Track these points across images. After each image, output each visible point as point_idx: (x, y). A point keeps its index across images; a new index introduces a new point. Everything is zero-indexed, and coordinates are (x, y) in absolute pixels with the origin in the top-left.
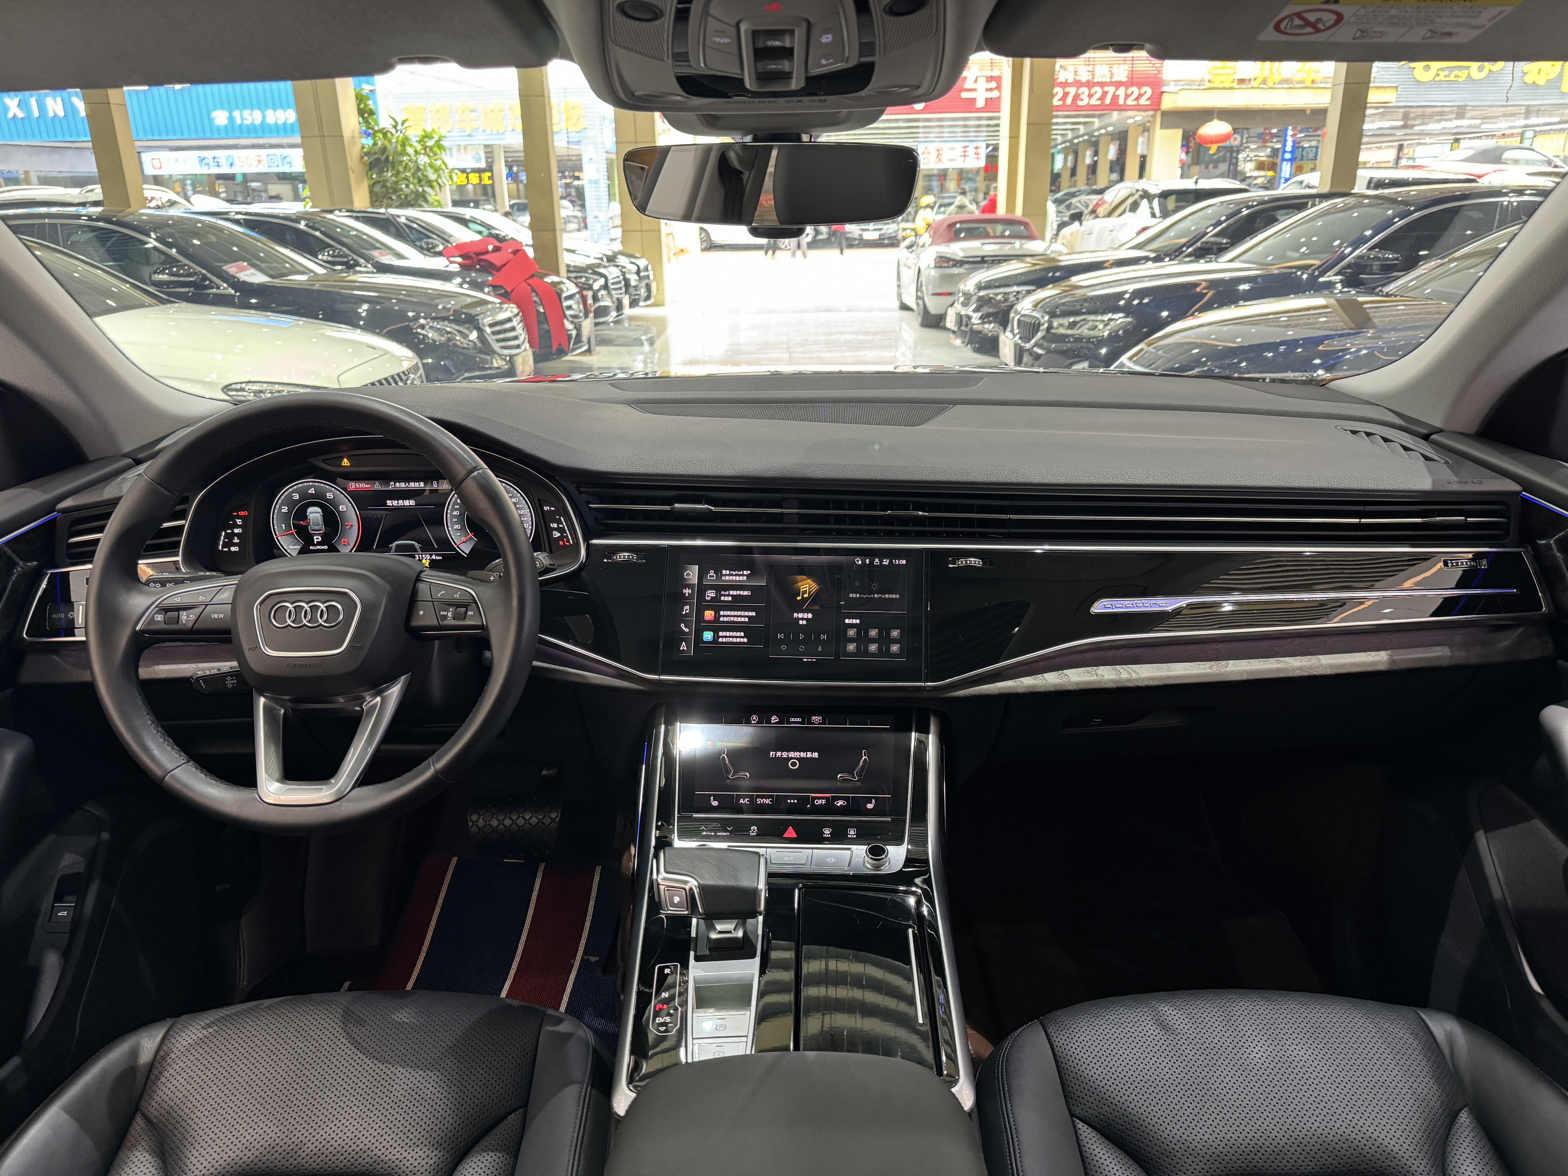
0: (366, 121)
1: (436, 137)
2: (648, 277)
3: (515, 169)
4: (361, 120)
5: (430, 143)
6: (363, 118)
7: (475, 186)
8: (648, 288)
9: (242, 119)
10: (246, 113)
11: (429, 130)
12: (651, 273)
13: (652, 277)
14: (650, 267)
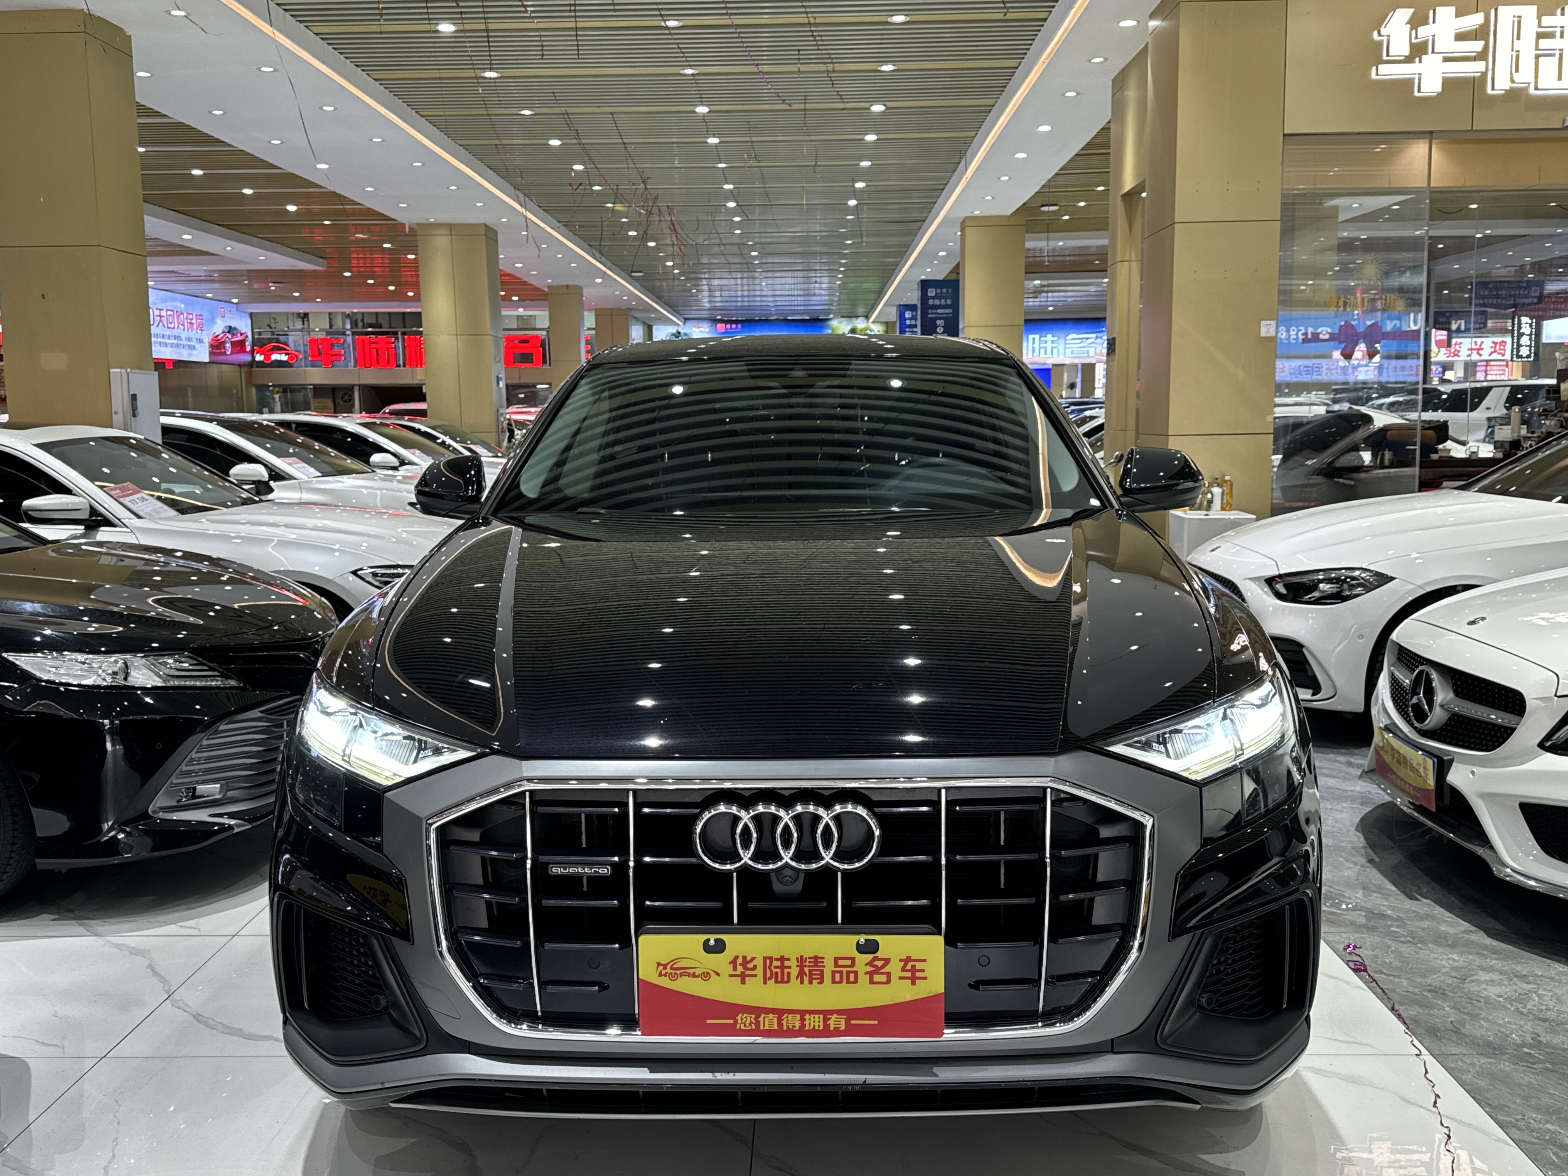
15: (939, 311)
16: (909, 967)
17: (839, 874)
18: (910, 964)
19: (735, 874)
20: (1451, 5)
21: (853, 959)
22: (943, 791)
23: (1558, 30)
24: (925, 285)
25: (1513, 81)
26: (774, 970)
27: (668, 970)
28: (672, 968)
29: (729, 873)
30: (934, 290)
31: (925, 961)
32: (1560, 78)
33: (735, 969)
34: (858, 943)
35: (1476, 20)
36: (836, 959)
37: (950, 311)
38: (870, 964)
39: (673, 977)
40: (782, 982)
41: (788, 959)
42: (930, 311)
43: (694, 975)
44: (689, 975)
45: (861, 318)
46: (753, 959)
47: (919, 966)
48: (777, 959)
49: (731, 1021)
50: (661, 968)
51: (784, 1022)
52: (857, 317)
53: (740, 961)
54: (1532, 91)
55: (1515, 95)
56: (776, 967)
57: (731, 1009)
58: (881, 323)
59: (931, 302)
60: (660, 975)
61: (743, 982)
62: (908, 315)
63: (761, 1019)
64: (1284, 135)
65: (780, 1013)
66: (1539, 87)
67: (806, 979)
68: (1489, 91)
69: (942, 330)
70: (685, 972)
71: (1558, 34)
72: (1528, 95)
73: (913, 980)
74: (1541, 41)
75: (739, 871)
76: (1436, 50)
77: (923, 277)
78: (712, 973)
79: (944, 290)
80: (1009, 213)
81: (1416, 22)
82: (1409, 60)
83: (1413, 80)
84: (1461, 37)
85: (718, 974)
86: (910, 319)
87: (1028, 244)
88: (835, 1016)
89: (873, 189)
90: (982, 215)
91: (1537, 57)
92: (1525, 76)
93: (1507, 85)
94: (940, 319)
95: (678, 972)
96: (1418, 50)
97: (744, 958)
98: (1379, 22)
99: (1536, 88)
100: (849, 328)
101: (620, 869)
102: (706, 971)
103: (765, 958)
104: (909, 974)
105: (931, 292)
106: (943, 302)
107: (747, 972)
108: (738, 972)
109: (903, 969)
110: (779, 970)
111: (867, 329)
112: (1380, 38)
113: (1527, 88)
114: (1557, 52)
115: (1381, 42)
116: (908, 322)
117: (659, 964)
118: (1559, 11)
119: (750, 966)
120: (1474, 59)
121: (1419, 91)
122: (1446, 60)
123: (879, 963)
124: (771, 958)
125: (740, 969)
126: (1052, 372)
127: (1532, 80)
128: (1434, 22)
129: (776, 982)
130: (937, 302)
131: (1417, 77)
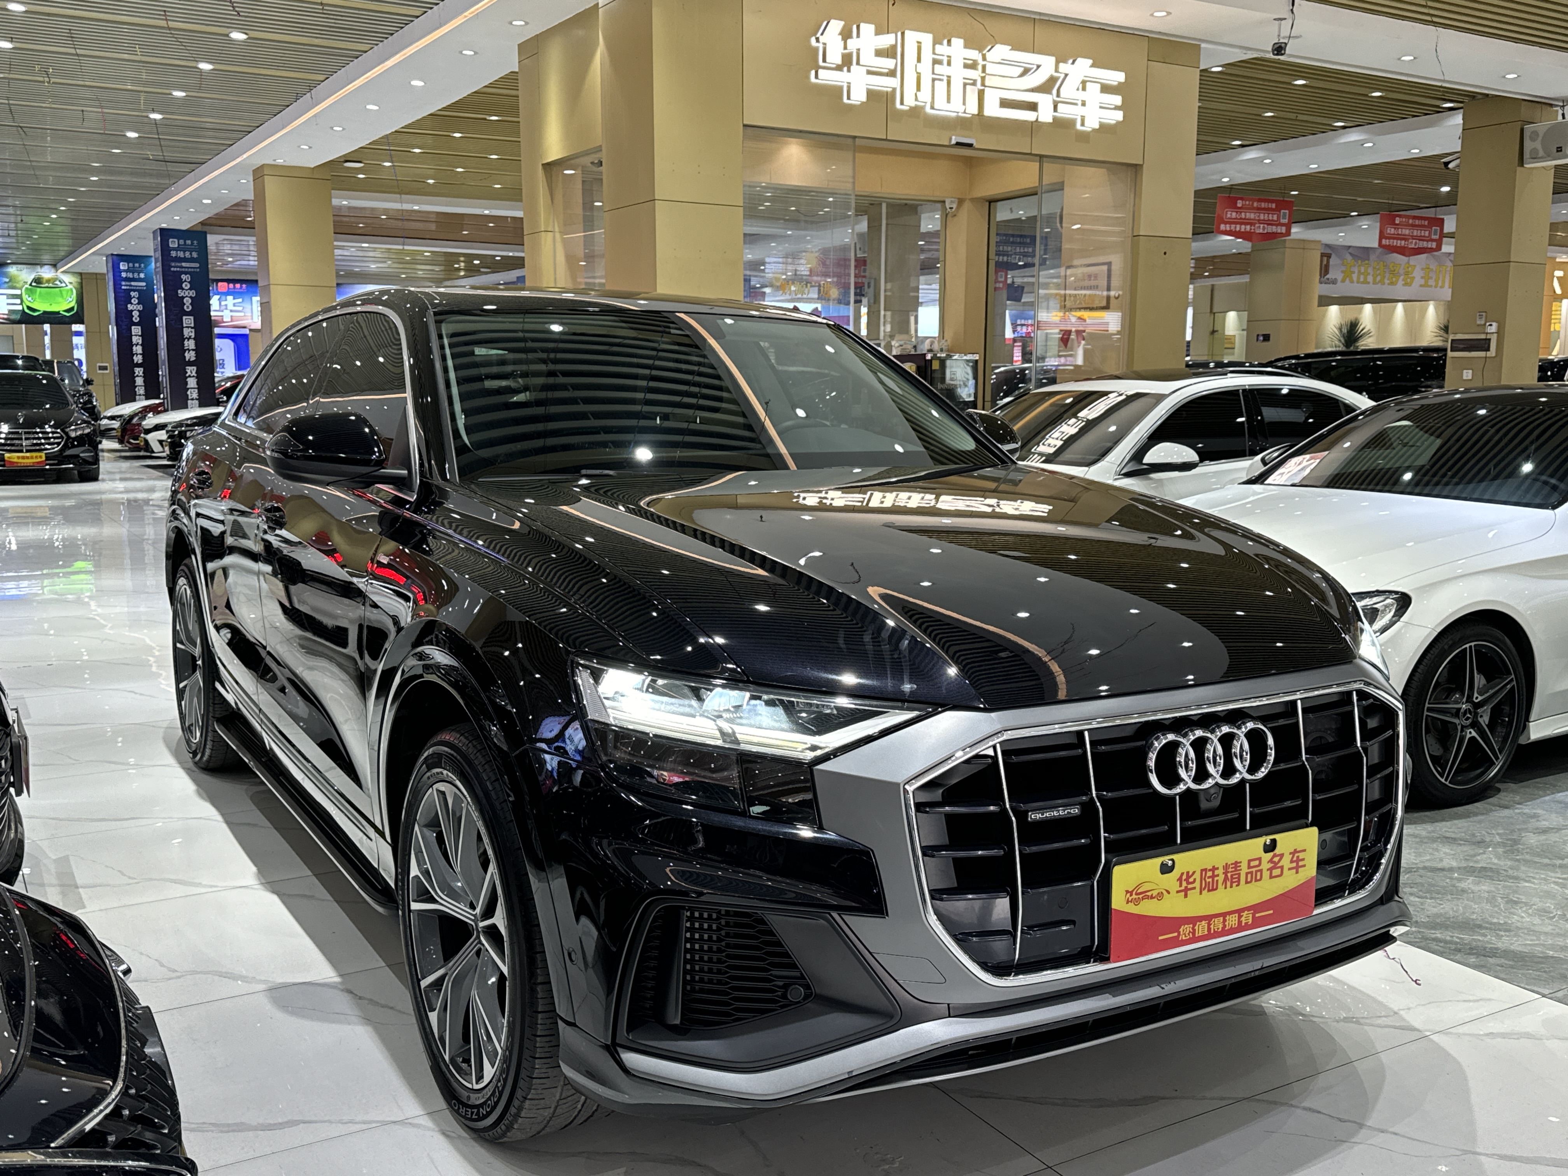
15: (184, 264)
16: (1295, 859)
17: (1248, 785)
18: (1296, 855)
19: (1177, 797)
20: (872, 23)
21: (1260, 859)
22: (1299, 702)
23: (945, 60)
24: (165, 234)
25: (916, 99)
26: (1208, 880)
27: (1134, 896)
28: (1136, 894)
29: (1172, 798)
30: (176, 240)
31: (1304, 851)
32: (949, 101)
33: (1181, 885)
34: (1265, 844)
35: (887, 40)
36: (1249, 861)
37: (197, 265)
38: (1271, 861)
39: (1136, 902)
40: (1213, 890)
41: (1218, 869)
42: (173, 264)
43: (1152, 897)
44: (1148, 897)
45: (46, 267)
46: (1194, 873)
47: (1301, 856)
48: (1210, 870)
49: (1176, 934)
50: (1128, 895)
51: (1212, 926)
52: (42, 265)
53: (1184, 877)
54: (928, 110)
55: (916, 112)
56: (1209, 877)
57: (1175, 923)
58: (74, 273)
59: (173, 254)
60: (1128, 902)
61: (1186, 896)
62: (123, 266)
63: (1196, 928)
64: (745, 126)
65: (1209, 918)
66: (936, 107)
67: (1229, 884)
68: (898, 105)
69: (189, 286)
70: (1146, 896)
71: (945, 62)
72: (925, 113)
73: (1297, 869)
74: (936, 66)
75: (1182, 795)
76: (861, 63)
77: (164, 226)
78: (1165, 893)
79: (189, 242)
80: (312, 166)
81: (846, 35)
82: (839, 68)
83: (841, 88)
84: (879, 53)
85: (1168, 892)
86: (126, 271)
87: (335, 202)
88: (1246, 912)
89: (168, 122)
90: (286, 164)
91: (934, 80)
92: (925, 96)
93: (913, 103)
94: (186, 273)
95: (1140, 896)
96: (847, 61)
97: (1188, 873)
98: (815, 30)
99: (932, 108)
100: (32, 277)
101: (1088, 808)
102: (1160, 891)
103: (1202, 871)
104: (1294, 865)
105: (173, 243)
106: (187, 254)
107: (1190, 886)
108: (1183, 888)
109: (1292, 862)
110: (1210, 880)
111: (56, 279)
112: (817, 45)
113: (923, 108)
114: (945, 78)
115: (817, 49)
116: (124, 275)
117: (1127, 892)
118: (945, 42)
119: (1191, 880)
120: (887, 75)
121: (849, 98)
122: (869, 73)
123: (1276, 859)
124: (1205, 870)
125: (1184, 884)
126: (250, 338)
127: (929, 100)
128: (858, 36)
129: (1209, 891)
130: (181, 254)
131: (845, 85)
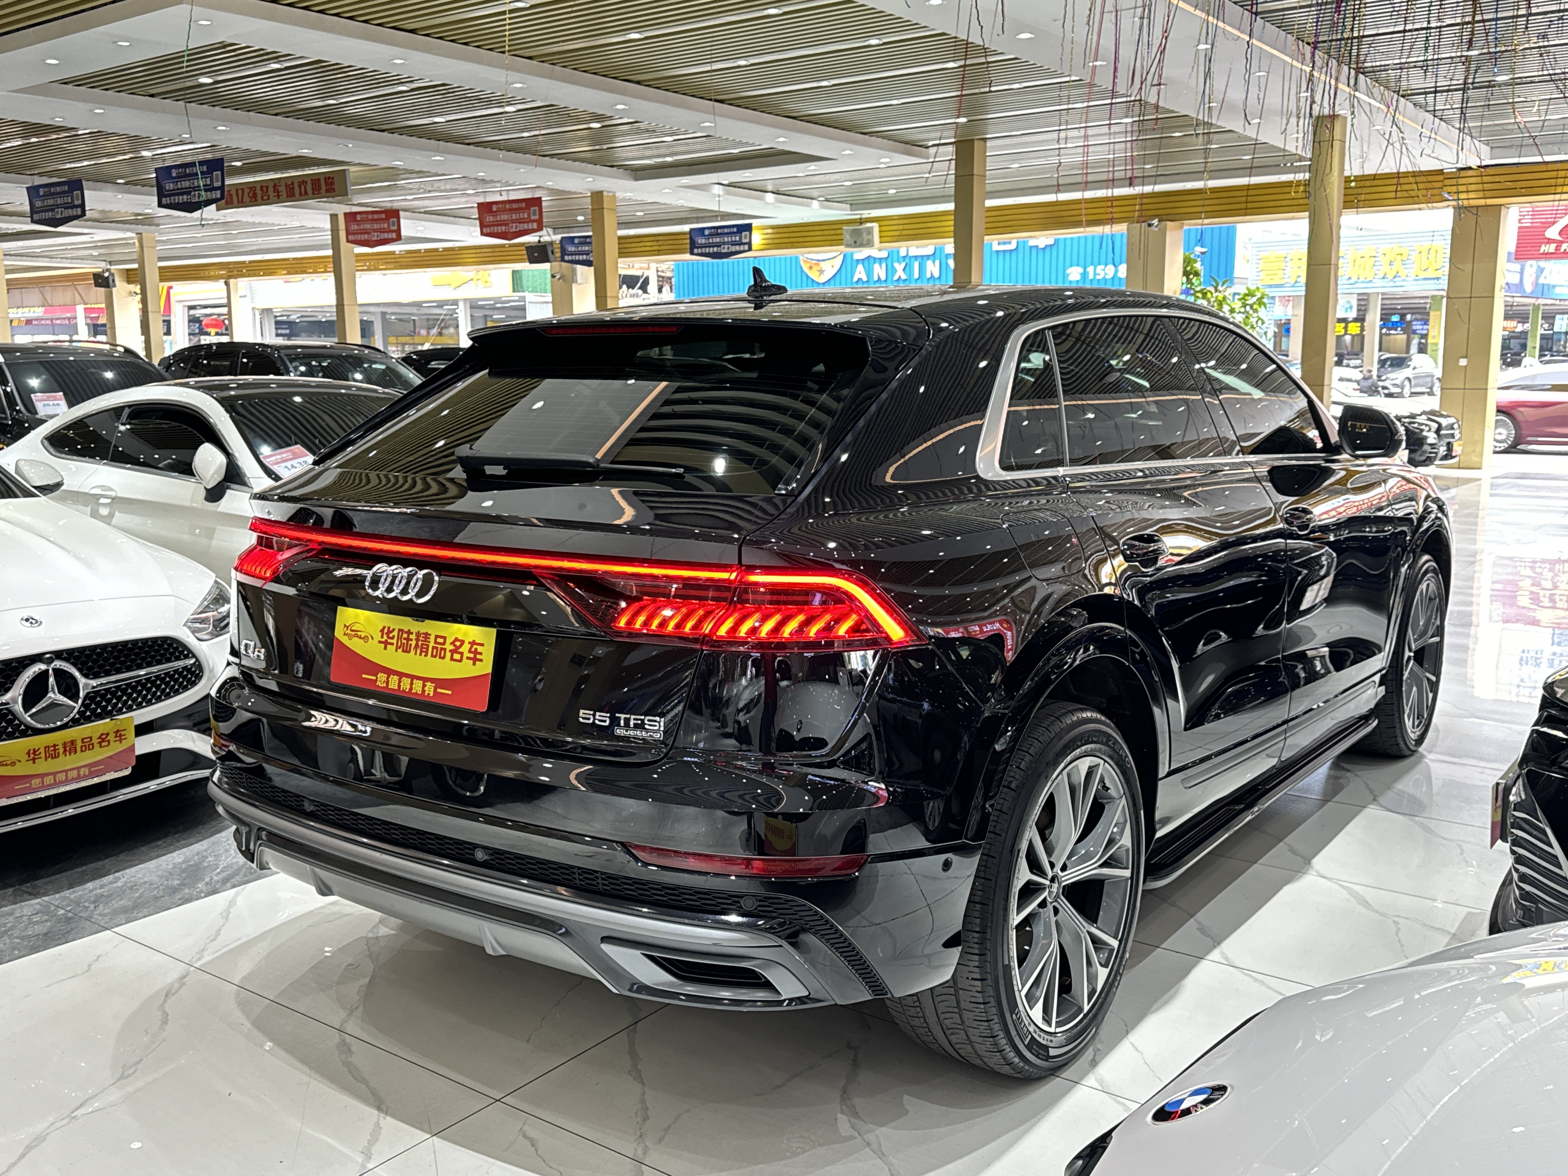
0: (1189, 281)
1: (1259, 295)
2: (1453, 436)
3: (1409, 317)
4: (1185, 279)
5: (1251, 301)
6: (1188, 278)
7: (1353, 336)
8: (1449, 446)
9: (1095, 275)
10: (1100, 268)
11: (1253, 288)
12: (1457, 433)
13: (1457, 436)
14: (1456, 426)
